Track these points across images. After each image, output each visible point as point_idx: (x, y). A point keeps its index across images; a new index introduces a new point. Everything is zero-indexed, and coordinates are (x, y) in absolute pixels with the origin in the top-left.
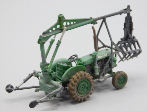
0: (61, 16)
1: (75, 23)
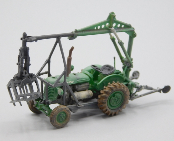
0: (112, 14)
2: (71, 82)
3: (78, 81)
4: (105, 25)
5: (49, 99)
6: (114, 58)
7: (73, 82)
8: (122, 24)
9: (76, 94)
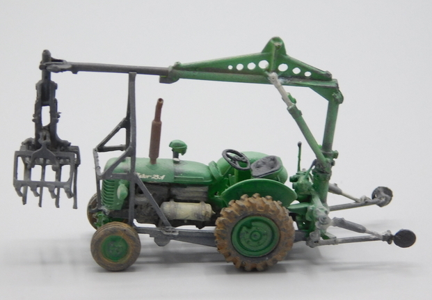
2: (158, 176)
3: (175, 178)
4: (257, 64)
5: (106, 205)
6: (300, 145)
7: (162, 177)
8: (304, 68)
9: (168, 207)
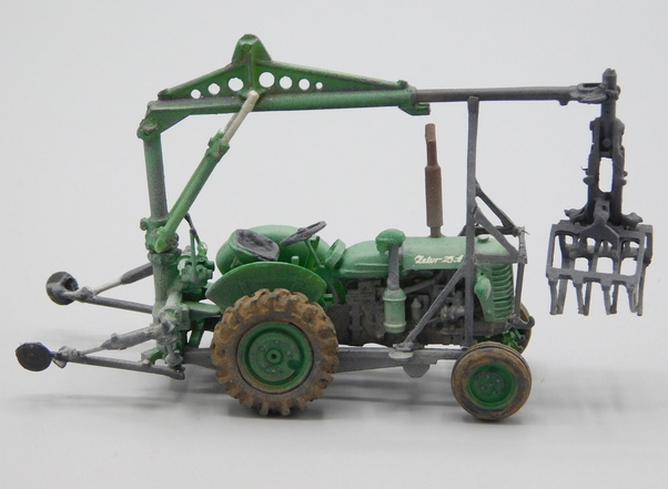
1: (319, 86)
